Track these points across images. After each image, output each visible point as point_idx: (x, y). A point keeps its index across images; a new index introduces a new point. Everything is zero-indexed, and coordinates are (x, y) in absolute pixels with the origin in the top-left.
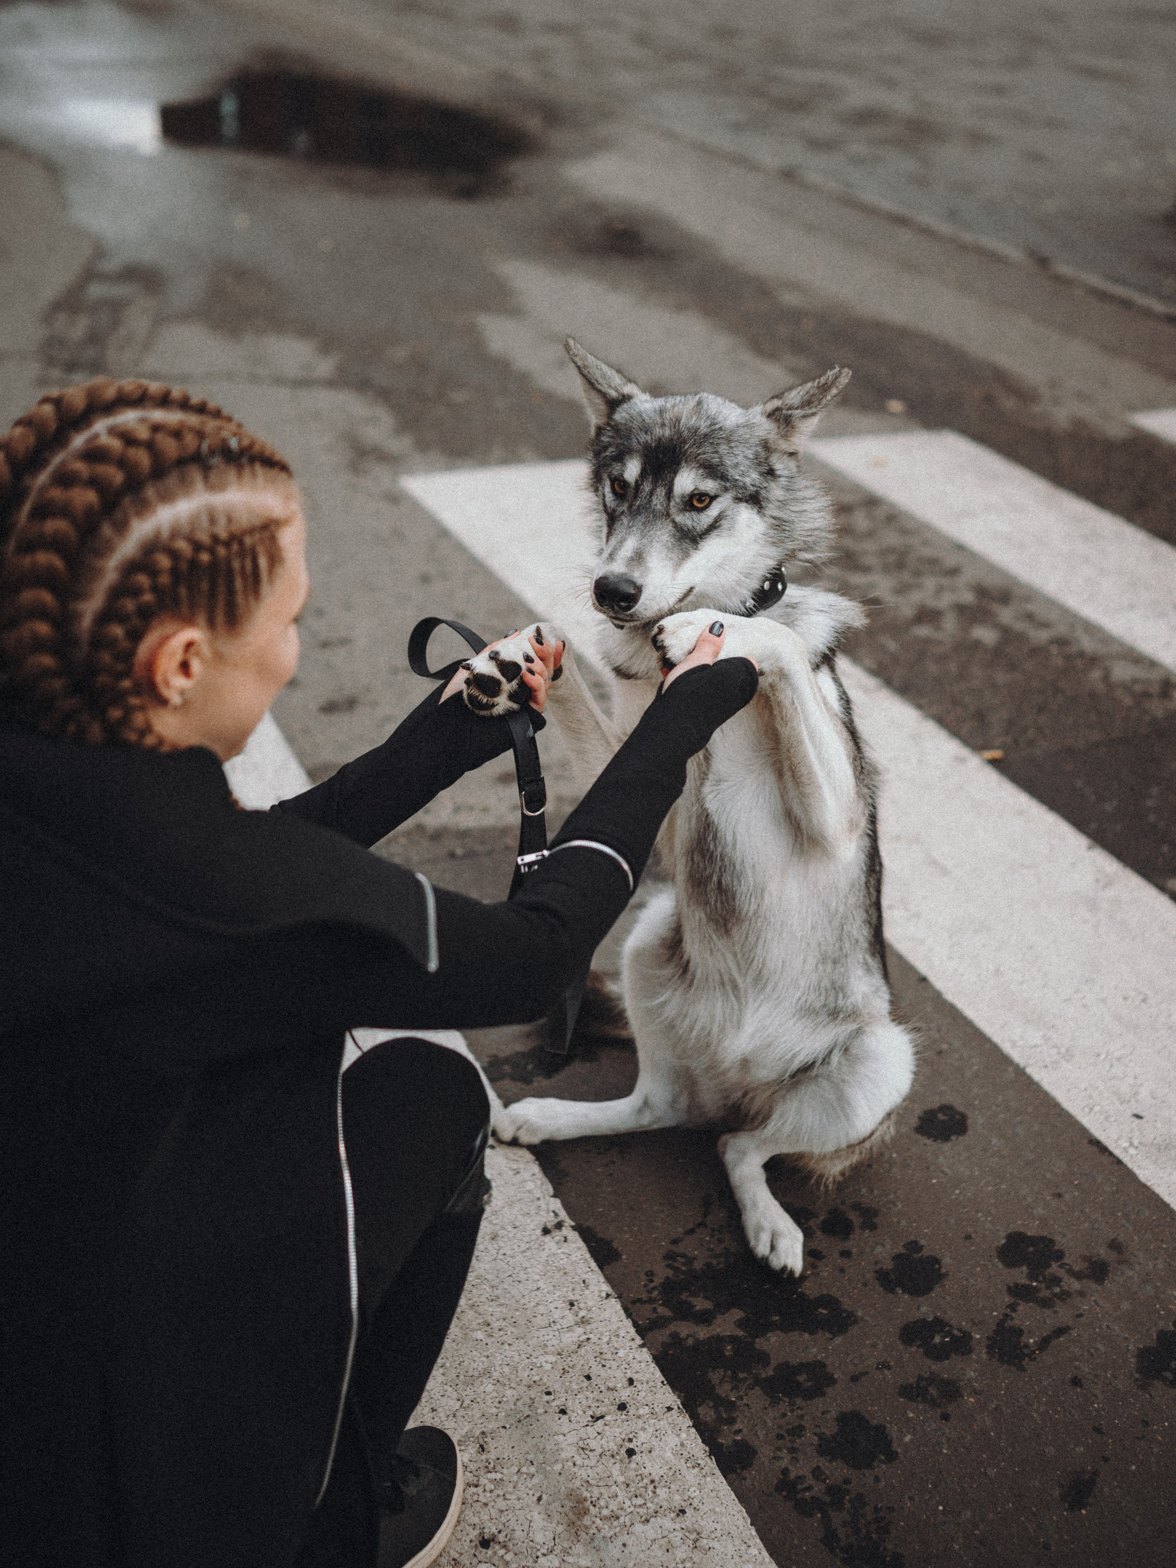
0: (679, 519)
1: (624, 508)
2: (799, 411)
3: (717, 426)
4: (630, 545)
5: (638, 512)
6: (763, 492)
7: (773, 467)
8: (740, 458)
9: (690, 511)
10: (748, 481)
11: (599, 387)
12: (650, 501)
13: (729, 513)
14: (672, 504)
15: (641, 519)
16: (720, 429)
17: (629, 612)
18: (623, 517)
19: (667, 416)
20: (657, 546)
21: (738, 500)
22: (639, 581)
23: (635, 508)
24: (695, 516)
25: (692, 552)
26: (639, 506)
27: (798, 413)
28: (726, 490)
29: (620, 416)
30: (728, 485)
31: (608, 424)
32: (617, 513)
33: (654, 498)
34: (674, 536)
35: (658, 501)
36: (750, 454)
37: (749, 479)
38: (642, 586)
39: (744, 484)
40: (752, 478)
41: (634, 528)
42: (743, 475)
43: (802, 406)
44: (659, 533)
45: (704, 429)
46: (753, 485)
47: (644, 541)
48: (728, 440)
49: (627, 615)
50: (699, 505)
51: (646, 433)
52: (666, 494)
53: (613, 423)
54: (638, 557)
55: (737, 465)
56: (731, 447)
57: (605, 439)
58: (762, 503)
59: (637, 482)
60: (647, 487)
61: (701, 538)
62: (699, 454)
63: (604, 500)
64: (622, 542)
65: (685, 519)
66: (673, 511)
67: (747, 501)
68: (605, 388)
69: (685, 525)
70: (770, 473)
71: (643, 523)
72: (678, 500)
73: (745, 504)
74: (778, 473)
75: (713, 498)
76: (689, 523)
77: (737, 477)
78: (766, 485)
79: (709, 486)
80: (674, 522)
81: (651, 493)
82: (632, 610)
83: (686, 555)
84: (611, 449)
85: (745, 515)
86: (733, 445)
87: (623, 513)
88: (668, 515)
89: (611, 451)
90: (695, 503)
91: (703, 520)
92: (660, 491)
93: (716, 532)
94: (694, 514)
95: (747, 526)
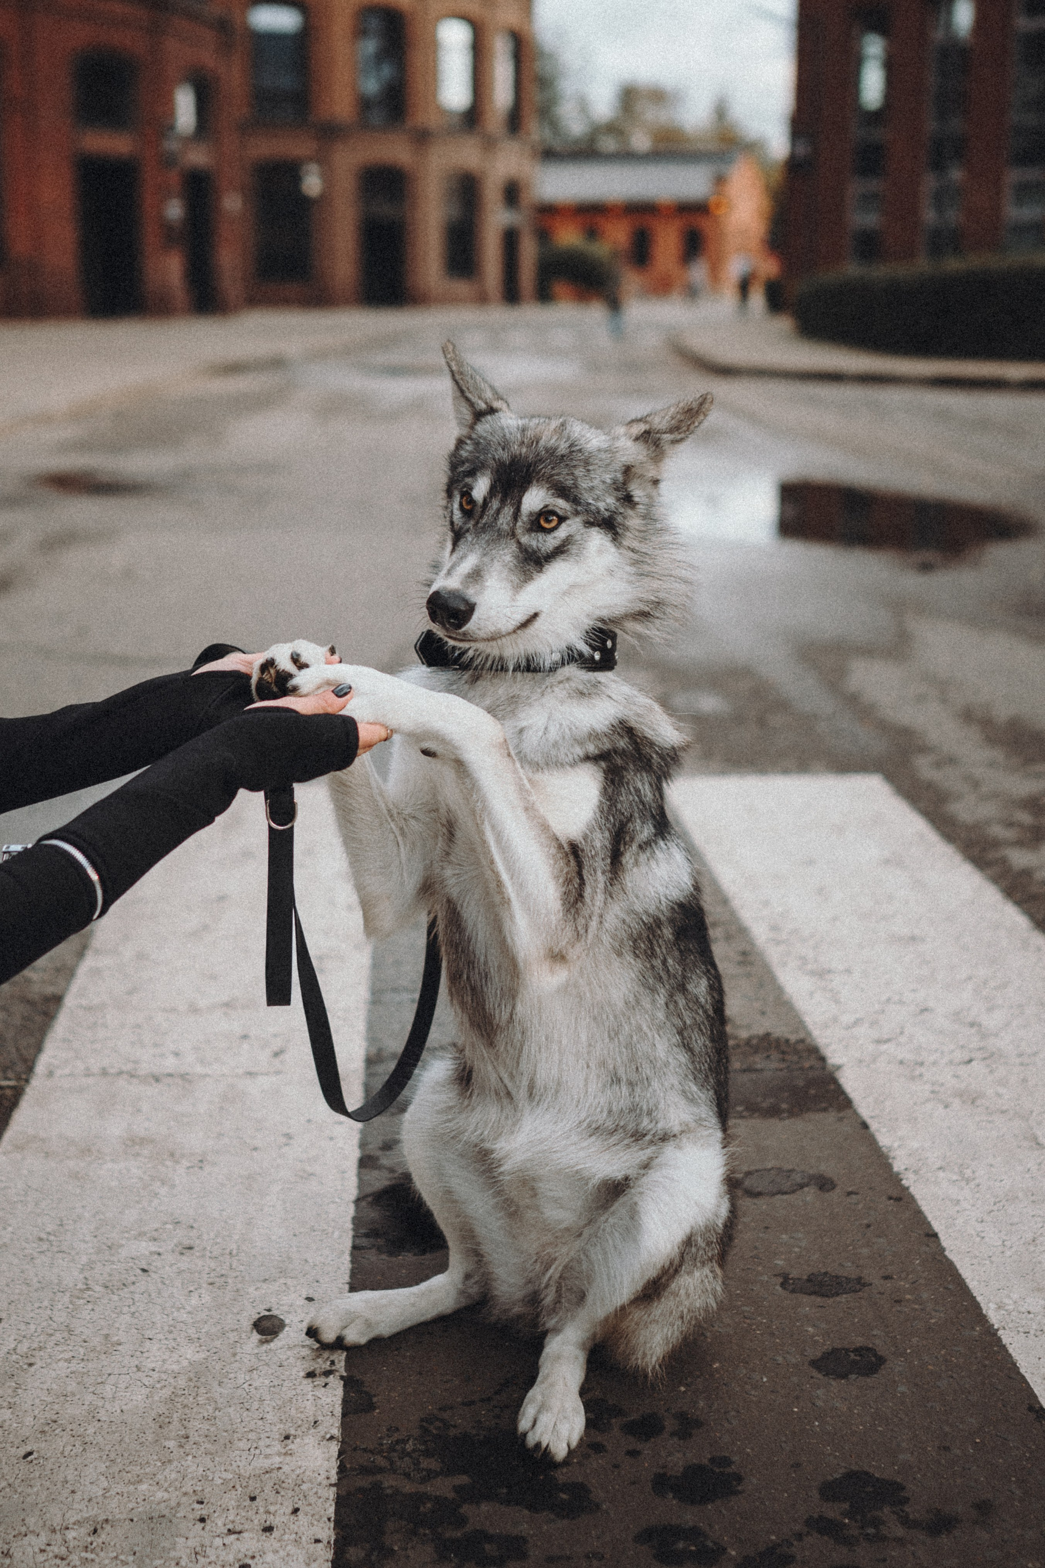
0: (525, 539)
1: (470, 525)
2: (668, 435)
3: (578, 448)
4: (470, 562)
5: (484, 530)
6: (619, 519)
7: (632, 493)
8: (596, 482)
9: (537, 532)
10: (602, 505)
11: (469, 396)
12: (496, 519)
13: (578, 537)
14: (519, 524)
15: (486, 537)
16: (580, 451)
17: (460, 631)
18: (467, 535)
19: (529, 433)
20: (497, 565)
21: (589, 524)
22: (473, 600)
23: (480, 525)
24: (540, 538)
25: (535, 575)
26: (485, 524)
27: (667, 437)
28: (577, 513)
29: (483, 428)
30: (579, 508)
31: (470, 438)
32: (463, 531)
33: (501, 516)
34: (517, 557)
35: (504, 520)
36: (608, 478)
37: (604, 504)
38: (475, 604)
39: (597, 508)
40: (607, 502)
41: (477, 546)
42: (597, 499)
43: (671, 431)
44: (501, 552)
45: (563, 447)
46: (606, 510)
47: (485, 559)
48: (587, 463)
49: (459, 634)
50: (547, 526)
51: (503, 449)
52: (514, 512)
53: (474, 436)
54: (476, 575)
55: (592, 489)
56: (588, 470)
57: (464, 454)
58: (618, 529)
59: (485, 499)
60: (495, 504)
61: (546, 561)
62: (552, 476)
63: (451, 517)
64: (462, 558)
65: (531, 540)
66: (519, 531)
67: (599, 526)
68: (474, 399)
69: (530, 546)
70: (628, 500)
71: (487, 541)
72: (525, 519)
73: (597, 529)
74: (636, 499)
75: (562, 519)
76: (534, 544)
77: (591, 501)
78: (622, 510)
79: (561, 505)
80: (519, 542)
81: (498, 511)
82: (464, 629)
83: (527, 578)
84: (467, 465)
85: (597, 539)
86: (591, 468)
87: (468, 531)
88: (513, 534)
89: (466, 467)
90: (542, 522)
91: (550, 542)
92: (508, 511)
93: (563, 556)
94: (540, 536)
95: (600, 552)
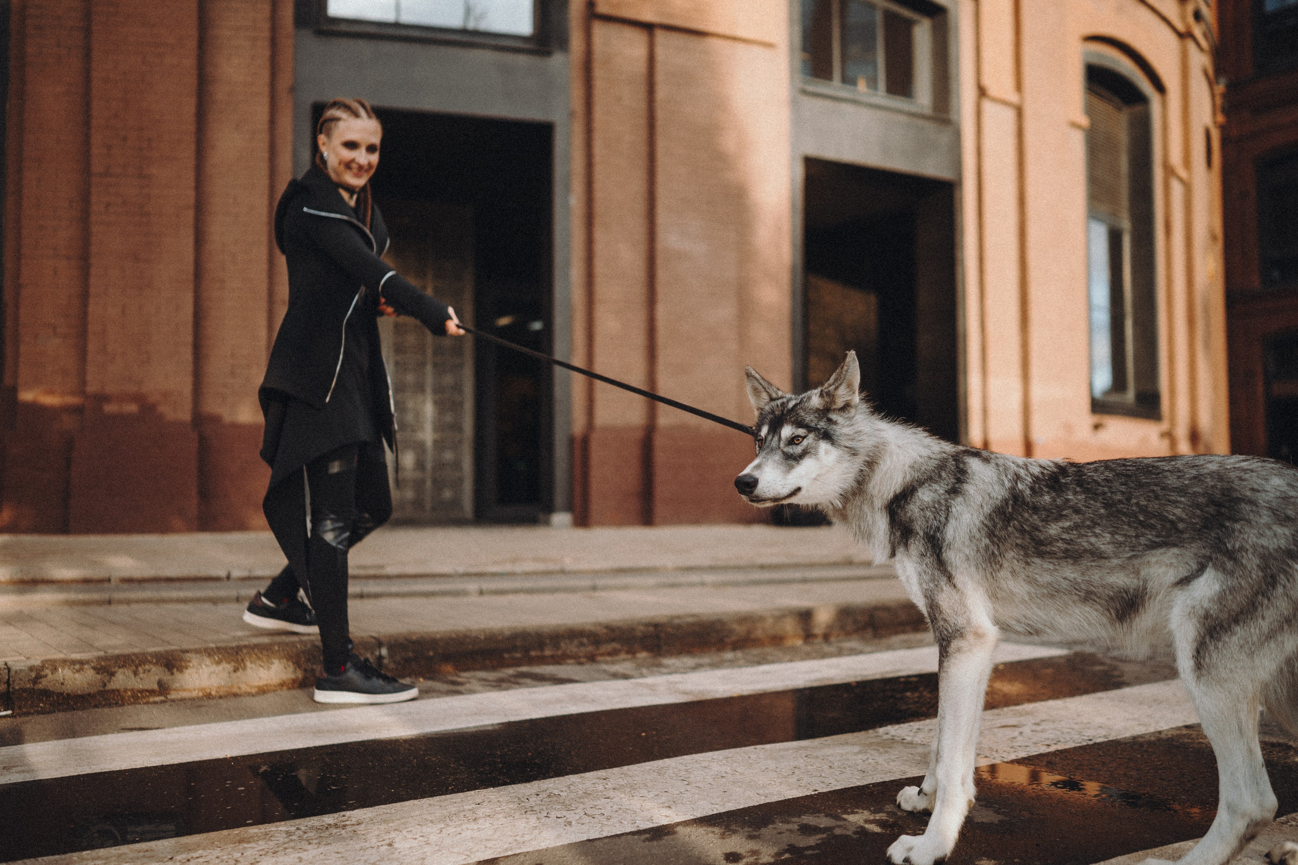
0: (786, 450)
5: (765, 449)
6: (831, 433)
7: (830, 417)
8: (812, 417)
9: (791, 446)
10: (820, 427)
12: (770, 444)
13: (813, 445)
14: (782, 442)
15: (766, 452)
16: (799, 404)
20: (772, 463)
21: (818, 438)
22: (757, 478)
23: (764, 447)
25: (795, 466)
26: (766, 447)
28: (810, 433)
30: (811, 430)
34: (783, 458)
35: (774, 443)
38: (759, 480)
39: (818, 429)
40: (821, 425)
42: (816, 424)
44: (773, 457)
46: (822, 429)
47: (764, 460)
50: (796, 442)
51: (771, 414)
52: (779, 440)
54: (759, 466)
55: (812, 420)
56: (805, 412)
58: (832, 438)
59: (766, 437)
60: (770, 437)
61: (799, 459)
62: (793, 419)
65: (790, 450)
66: (782, 447)
67: (823, 438)
69: (789, 453)
70: (831, 421)
71: (767, 454)
72: (784, 441)
73: (822, 440)
74: (836, 421)
75: (804, 438)
76: (792, 452)
78: (830, 428)
79: (801, 432)
80: (783, 452)
81: (772, 440)
82: (755, 493)
83: (791, 467)
85: (824, 446)
88: (779, 449)
90: (793, 441)
91: (798, 449)
92: (776, 439)
93: (808, 455)
94: (794, 447)
95: (826, 453)
